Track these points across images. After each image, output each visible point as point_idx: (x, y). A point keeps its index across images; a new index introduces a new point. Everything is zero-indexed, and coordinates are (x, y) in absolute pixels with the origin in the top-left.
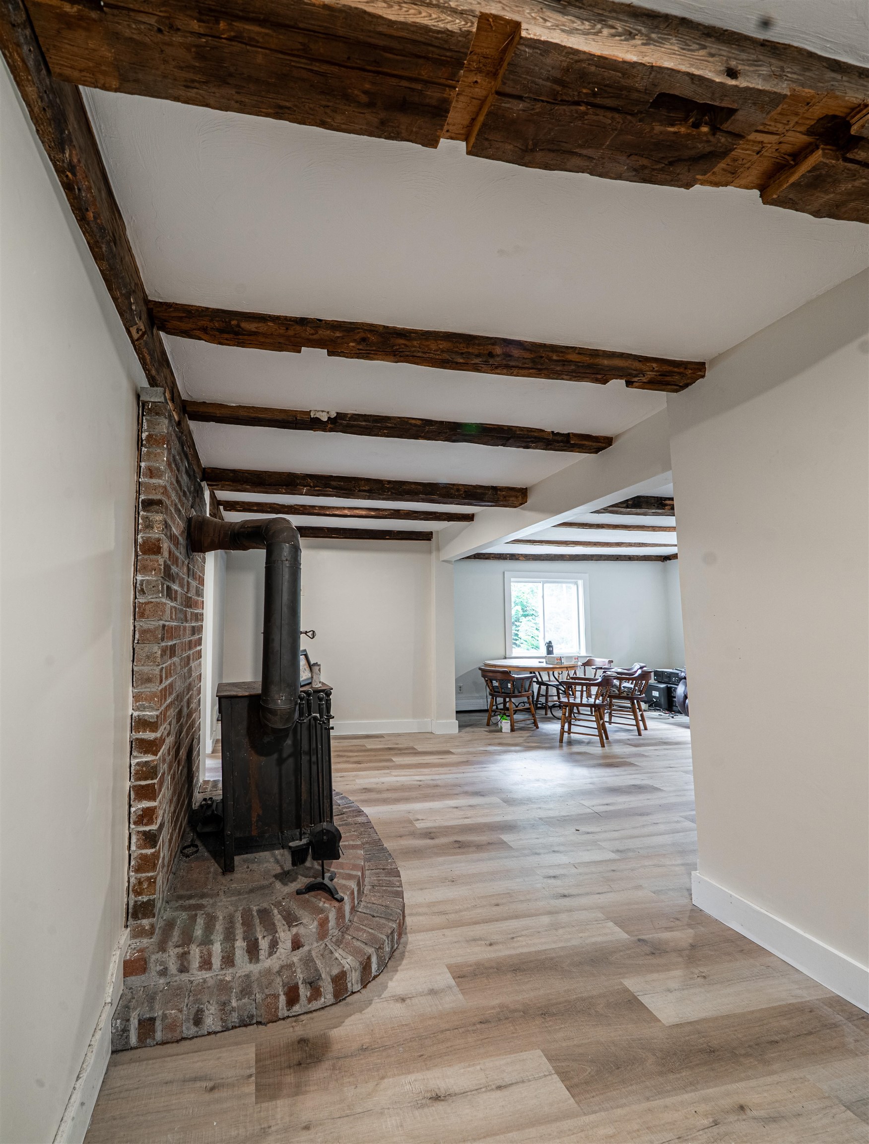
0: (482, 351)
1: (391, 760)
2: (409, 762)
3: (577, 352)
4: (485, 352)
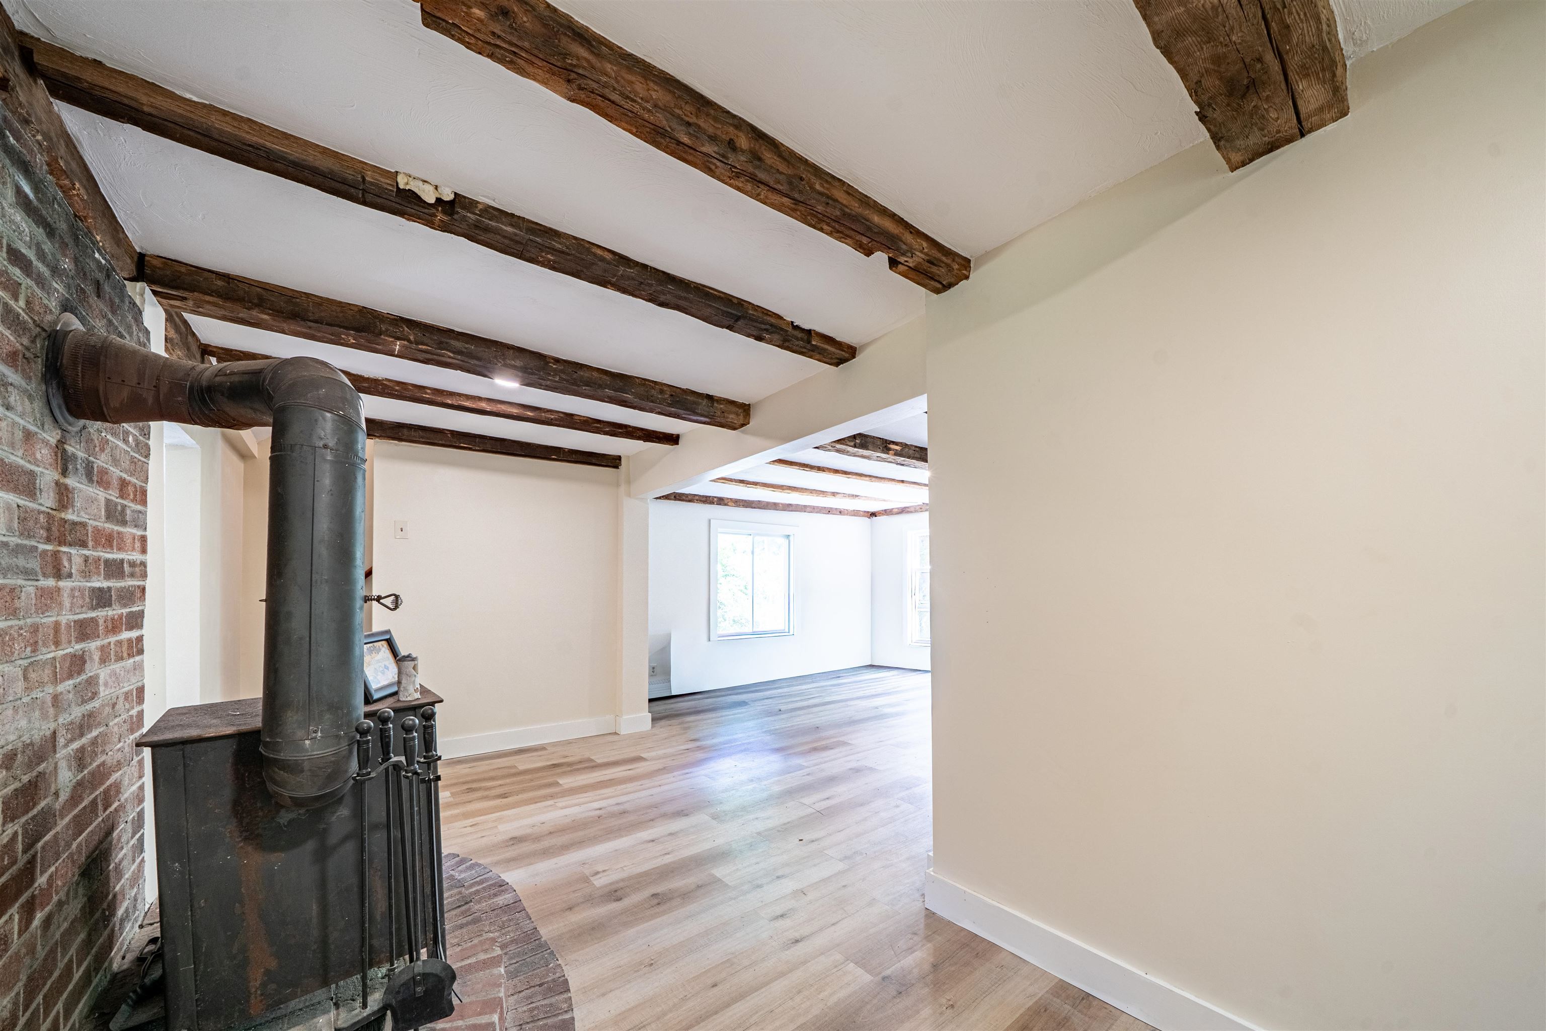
0: (719, 133)
1: (557, 784)
3: (845, 188)
4: (724, 137)
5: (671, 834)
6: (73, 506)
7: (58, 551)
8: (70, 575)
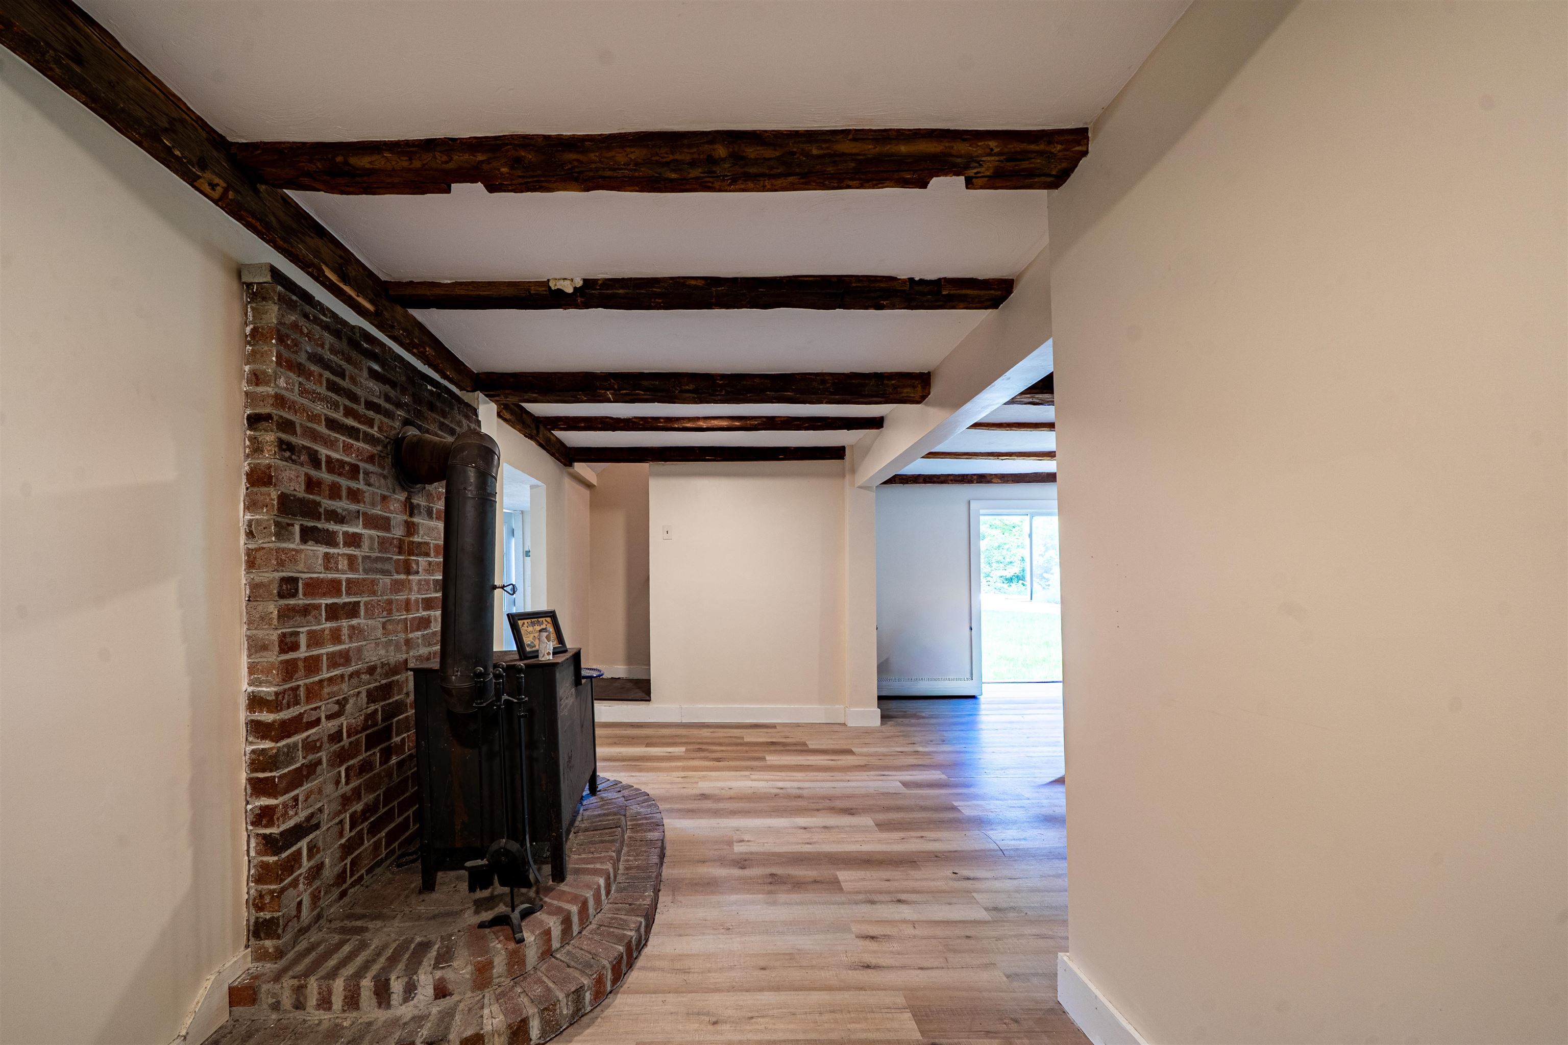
0: (696, 156)
1: (764, 759)
2: (786, 763)
4: (702, 157)
5: (825, 827)
6: (418, 533)
7: (408, 559)
8: (417, 573)
